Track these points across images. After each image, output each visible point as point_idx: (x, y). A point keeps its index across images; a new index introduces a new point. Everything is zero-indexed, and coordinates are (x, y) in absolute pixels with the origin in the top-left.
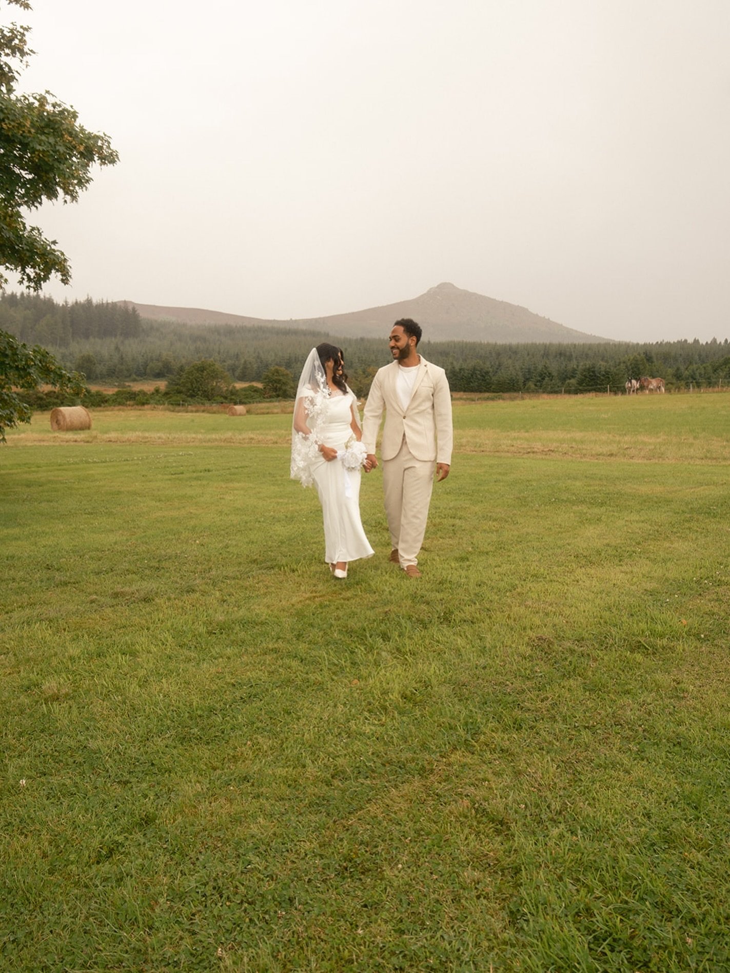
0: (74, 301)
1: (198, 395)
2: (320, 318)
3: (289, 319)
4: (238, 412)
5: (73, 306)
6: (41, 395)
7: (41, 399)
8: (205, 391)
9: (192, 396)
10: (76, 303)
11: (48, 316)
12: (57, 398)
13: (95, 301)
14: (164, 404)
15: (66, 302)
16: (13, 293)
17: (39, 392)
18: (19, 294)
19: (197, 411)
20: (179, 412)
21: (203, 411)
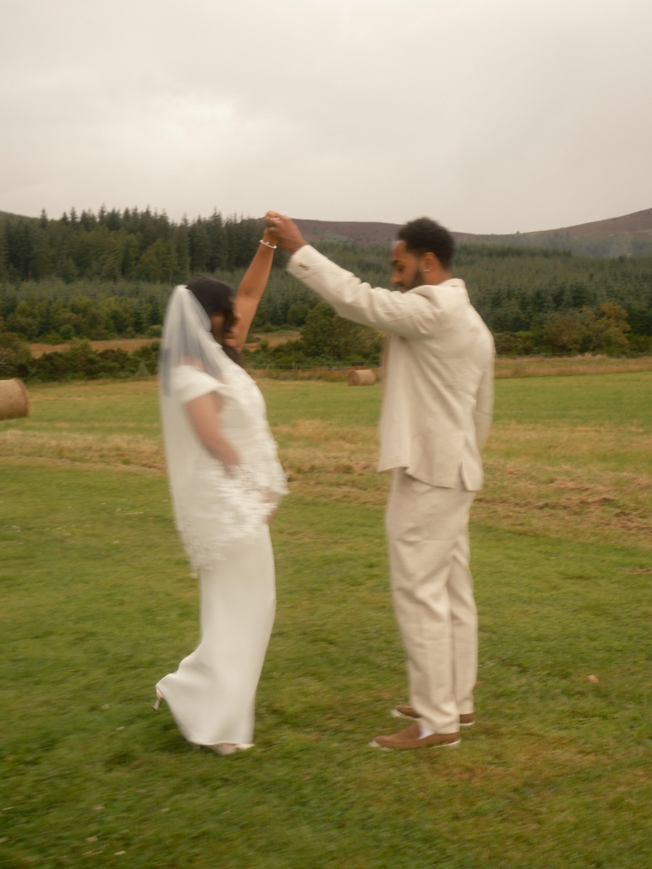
0: (196, 219)
1: (324, 352)
2: (562, 230)
3: (514, 232)
4: (362, 380)
5: (194, 226)
6: (91, 356)
7: (91, 361)
8: (336, 346)
9: (315, 354)
10: (199, 221)
11: (159, 242)
12: (116, 360)
13: (225, 217)
14: (264, 368)
15: (185, 220)
16: (113, 211)
17: (91, 352)
18: (122, 212)
19: (310, 378)
20: (285, 379)
21: (319, 378)
